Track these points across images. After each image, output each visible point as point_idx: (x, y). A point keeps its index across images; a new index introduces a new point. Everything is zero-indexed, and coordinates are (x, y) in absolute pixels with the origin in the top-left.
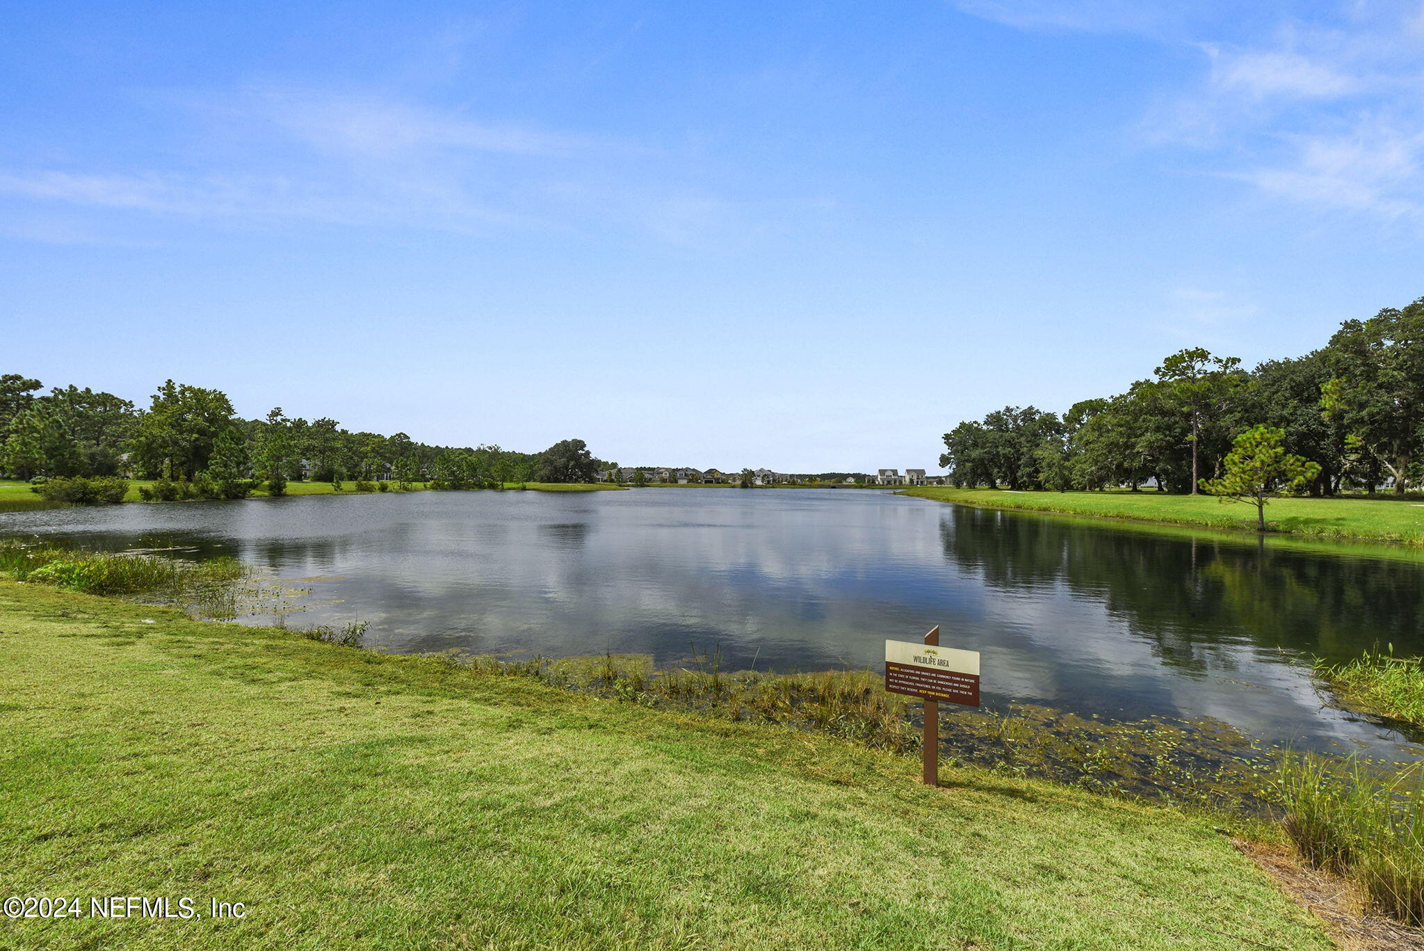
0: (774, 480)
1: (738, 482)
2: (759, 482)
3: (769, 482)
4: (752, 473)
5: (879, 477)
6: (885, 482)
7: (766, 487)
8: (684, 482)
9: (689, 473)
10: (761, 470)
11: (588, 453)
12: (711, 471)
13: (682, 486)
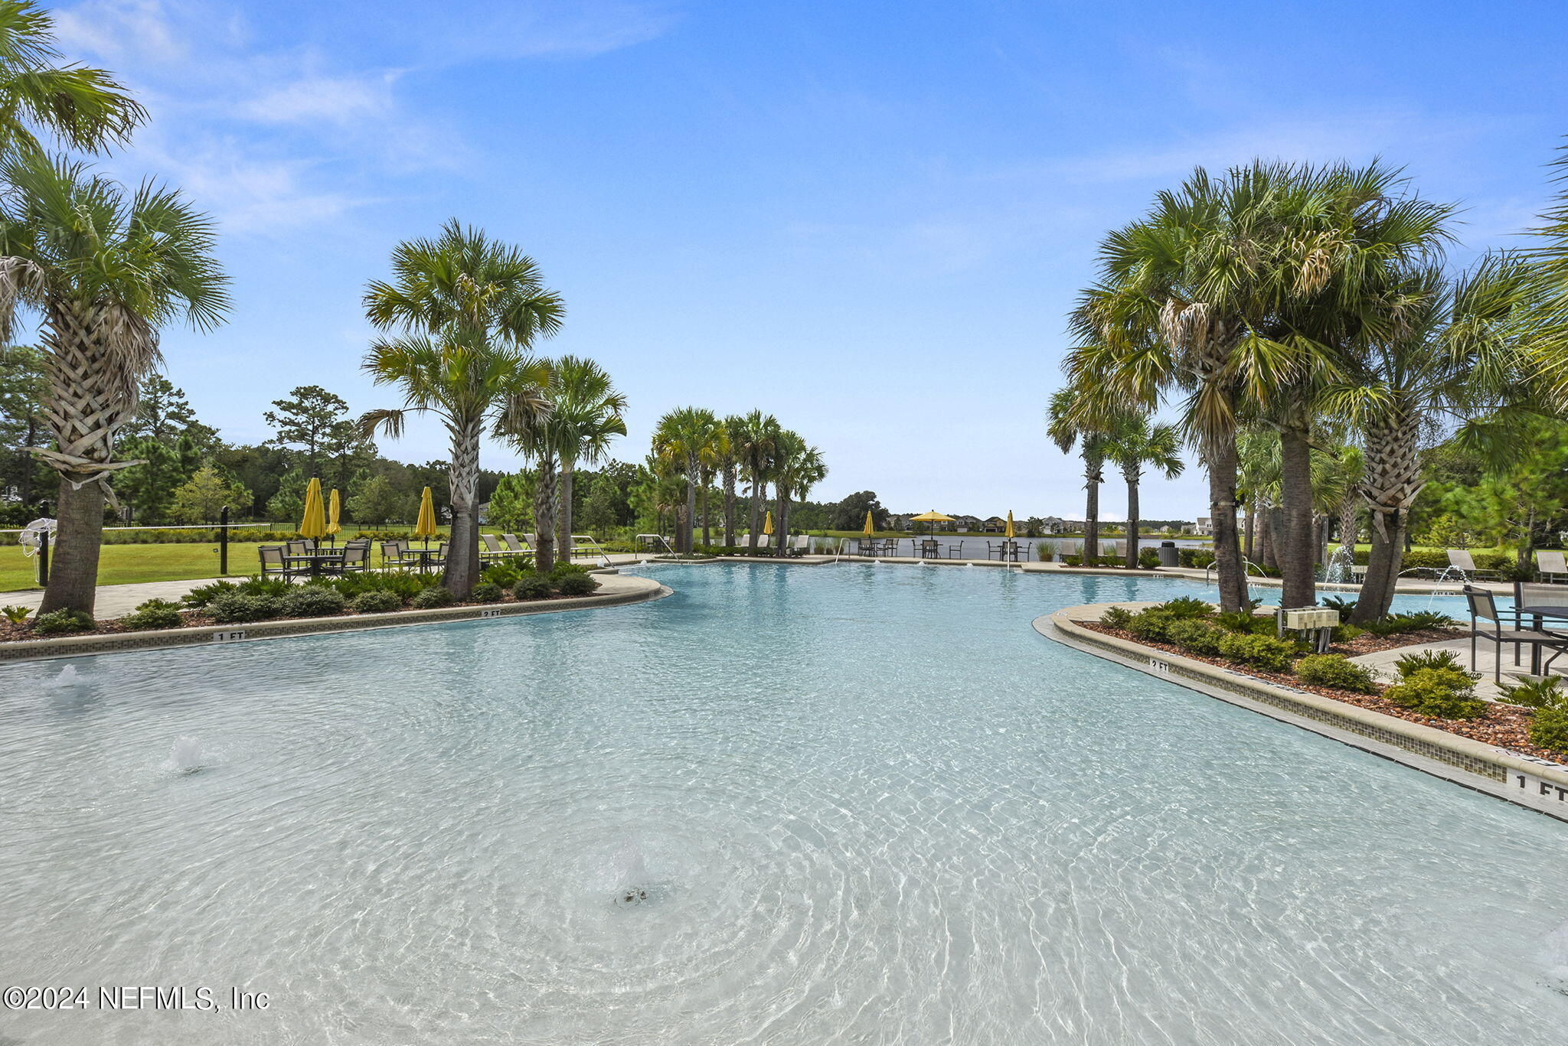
0: (1065, 529)
1: (1024, 531)
2: (1047, 531)
3: (1059, 531)
4: (1040, 522)
5: (1198, 526)
6: (1206, 533)
7: (1056, 537)
8: (965, 530)
9: (969, 521)
10: (1050, 518)
11: (878, 503)
12: (992, 519)
13: (963, 535)
